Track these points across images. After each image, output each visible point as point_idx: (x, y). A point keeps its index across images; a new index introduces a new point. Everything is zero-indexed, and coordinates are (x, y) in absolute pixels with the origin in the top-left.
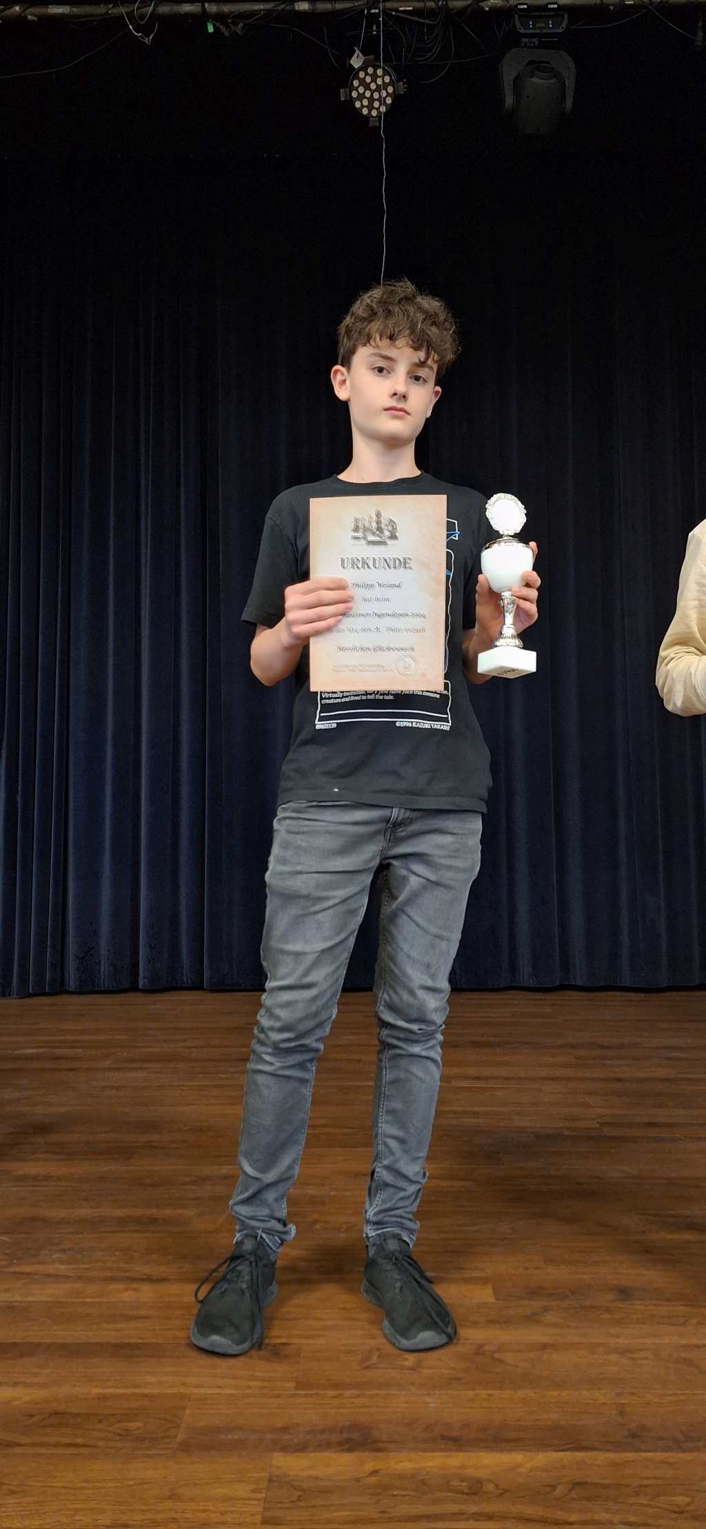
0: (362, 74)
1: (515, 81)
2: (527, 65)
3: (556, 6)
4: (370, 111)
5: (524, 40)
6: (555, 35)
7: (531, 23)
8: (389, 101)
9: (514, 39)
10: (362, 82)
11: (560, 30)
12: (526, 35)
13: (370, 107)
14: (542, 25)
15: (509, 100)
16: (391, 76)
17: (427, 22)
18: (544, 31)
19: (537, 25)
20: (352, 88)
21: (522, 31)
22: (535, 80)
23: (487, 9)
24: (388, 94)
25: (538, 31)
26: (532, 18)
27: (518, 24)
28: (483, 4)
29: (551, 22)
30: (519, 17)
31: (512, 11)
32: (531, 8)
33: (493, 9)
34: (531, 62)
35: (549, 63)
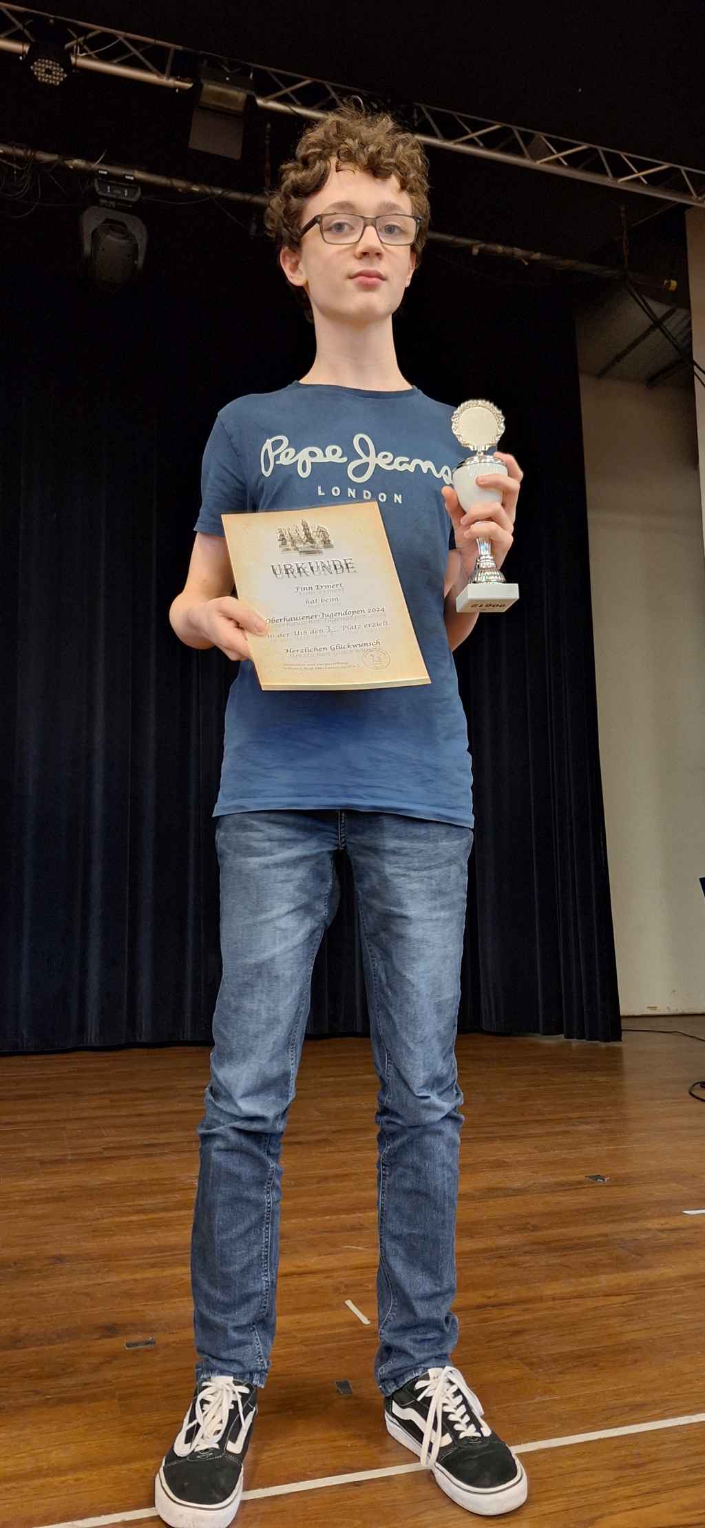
1: (94, 233)
2: (104, 222)
3: (132, 178)
5: (103, 201)
6: (128, 202)
7: (109, 188)
9: (94, 199)
11: (134, 200)
12: (105, 198)
14: (119, 192)
15: (87, 248)
17: (15, 166)
18: (120, 198)
19: (115, 191)
21: (100, 193)
22: (109, 237)
23: (71, 167)
25: (114, 196)
26: (111, 184)
27: (97, 188)
28: (68, 162)
29: (126, 191)
30: (99, 181)
31: (93, 174)
32: (110, 176)
33: (76, 169)
34: (107, 221)
35: (124, 225)
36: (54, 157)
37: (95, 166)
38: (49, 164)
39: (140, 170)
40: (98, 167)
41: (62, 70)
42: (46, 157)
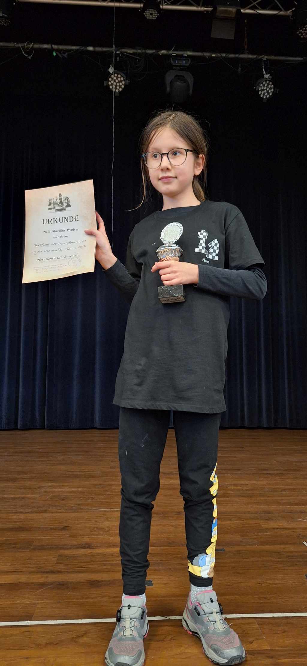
0: (112, 76)
1: (171, 82)
2: (175, 77)
3: (186, 55)
4: (115, 90)
5: (174, 67)
6: (185, 66)
7: (177, 61)
8: (123, 87)
9: (170, 67)
10: (112, 79)
11: (188, 65)
12: (175, 66)
13: (116, 88)
14: (181, 62)
15: (168, 89)
16: (123, 77)
17: (138, 58)
18: (182, 65)
19: (180, 62)
20: (108, 81)
21: (173, 64)
22: (177, 83)
23: (161, 54)
24: (122, 84)
25: (179, 64)
26: (177, 59)
27: (172, 62)
28: (159, 52)
29: (184, 62)
30: (172, 59)
31: (170, 56)
32: (177, 56)
33: (163, 55)
34: (177, 76)
35: (183, 77)
36: (154, 51)
37: (171, 52)
38: (151, 55)
39: (190, 51)
40: (172, 52)
41: (157, 12)
42: (150, 52)
